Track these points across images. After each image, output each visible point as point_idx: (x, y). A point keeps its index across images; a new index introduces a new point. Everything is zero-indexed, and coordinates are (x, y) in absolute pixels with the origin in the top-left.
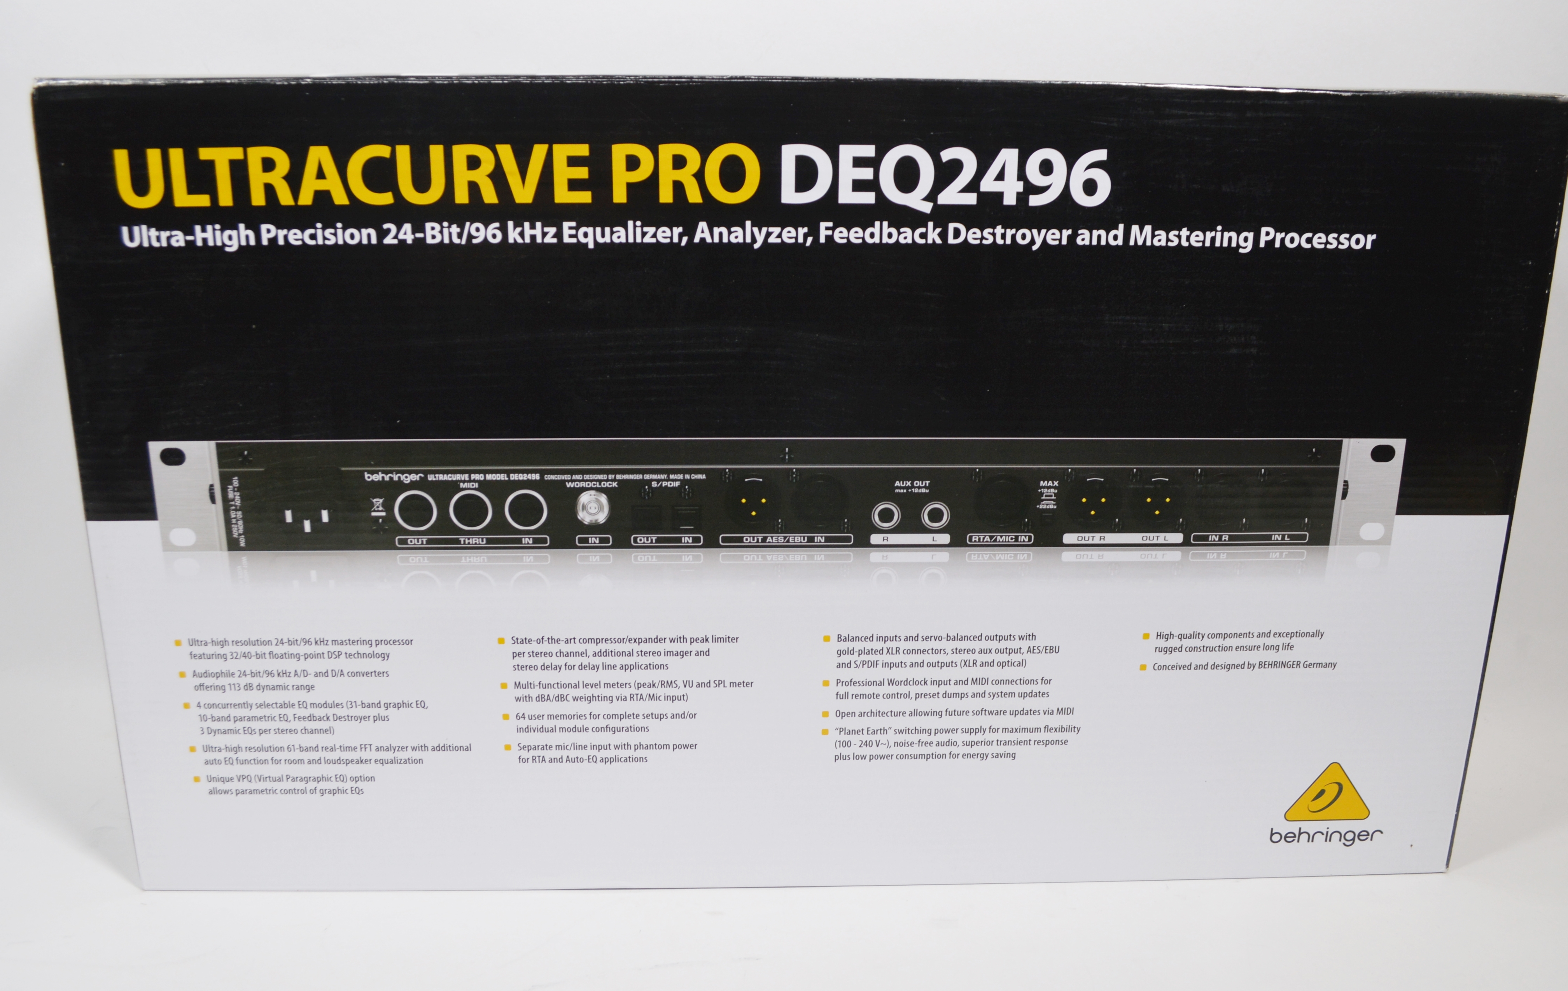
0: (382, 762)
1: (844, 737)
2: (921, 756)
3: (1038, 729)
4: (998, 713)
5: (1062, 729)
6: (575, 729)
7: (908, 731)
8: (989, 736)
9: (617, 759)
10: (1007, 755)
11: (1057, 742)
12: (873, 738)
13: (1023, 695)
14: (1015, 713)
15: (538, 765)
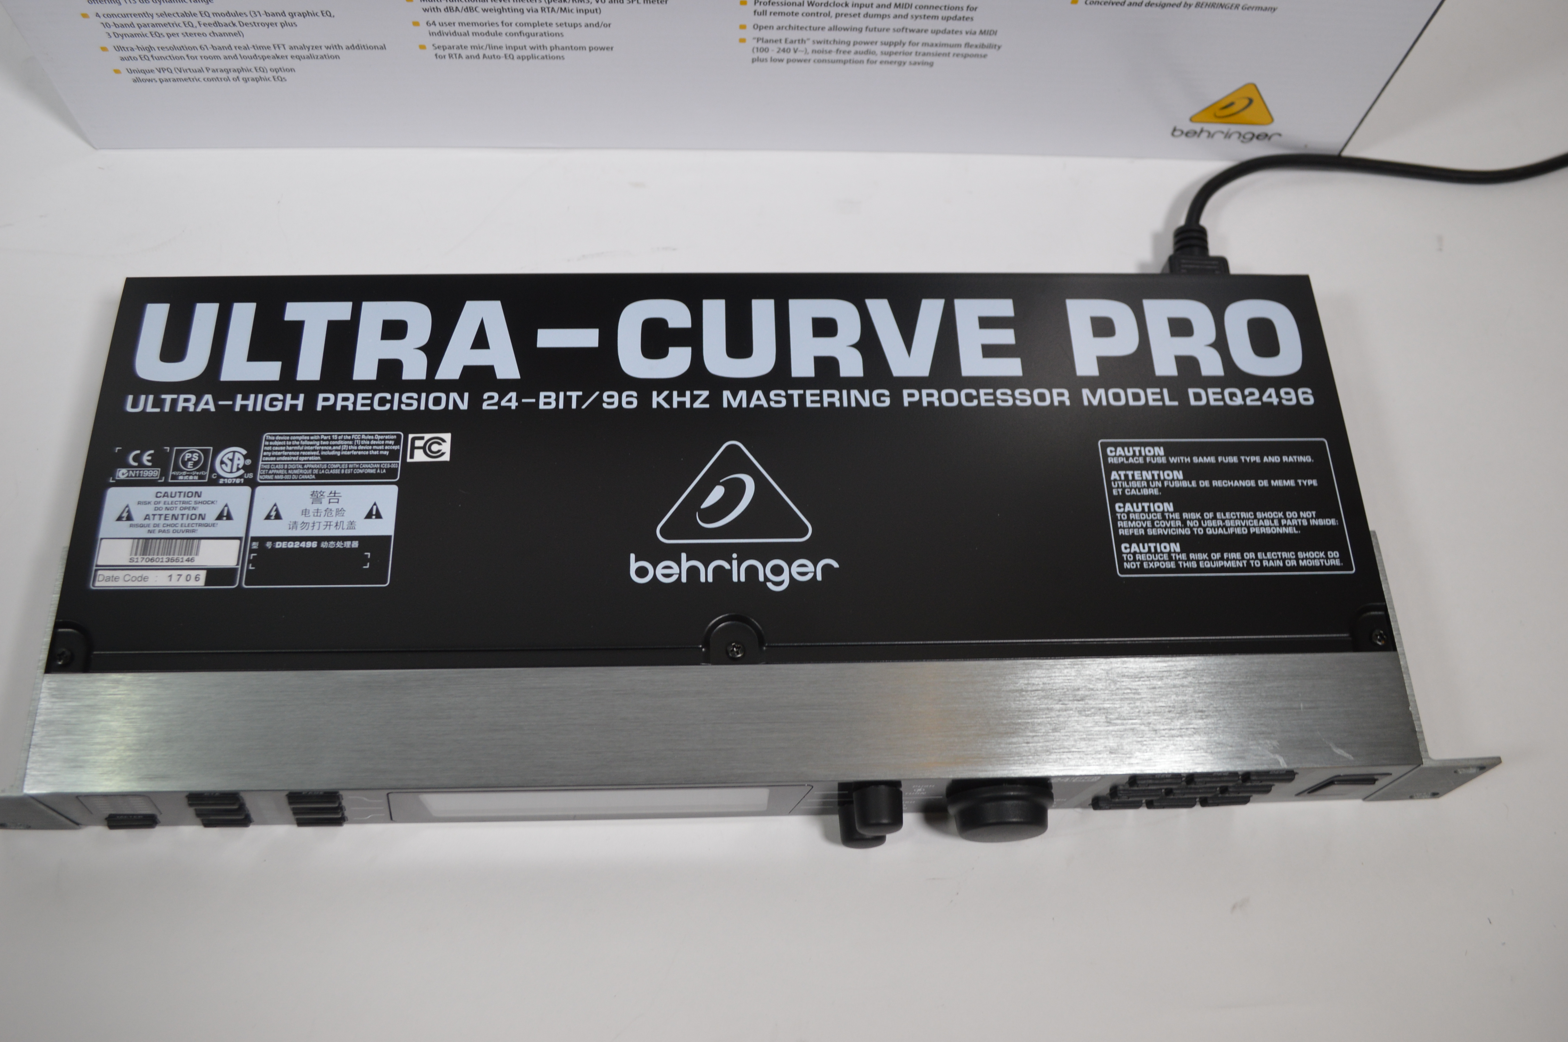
0: (299, 58)
1: (760, 45)
2: (839, 61)
3: (959, 46)
4: (919, 31)
5: (983, 46)
6: (488, 34)
7: (827, 42)
8: (907, 48)
9: (533, 57)
10: (924, 63)
11: (976, 56)
12: (792, 46)
13: (947, 19)
14: (936, 32)
15: (455, 61)
